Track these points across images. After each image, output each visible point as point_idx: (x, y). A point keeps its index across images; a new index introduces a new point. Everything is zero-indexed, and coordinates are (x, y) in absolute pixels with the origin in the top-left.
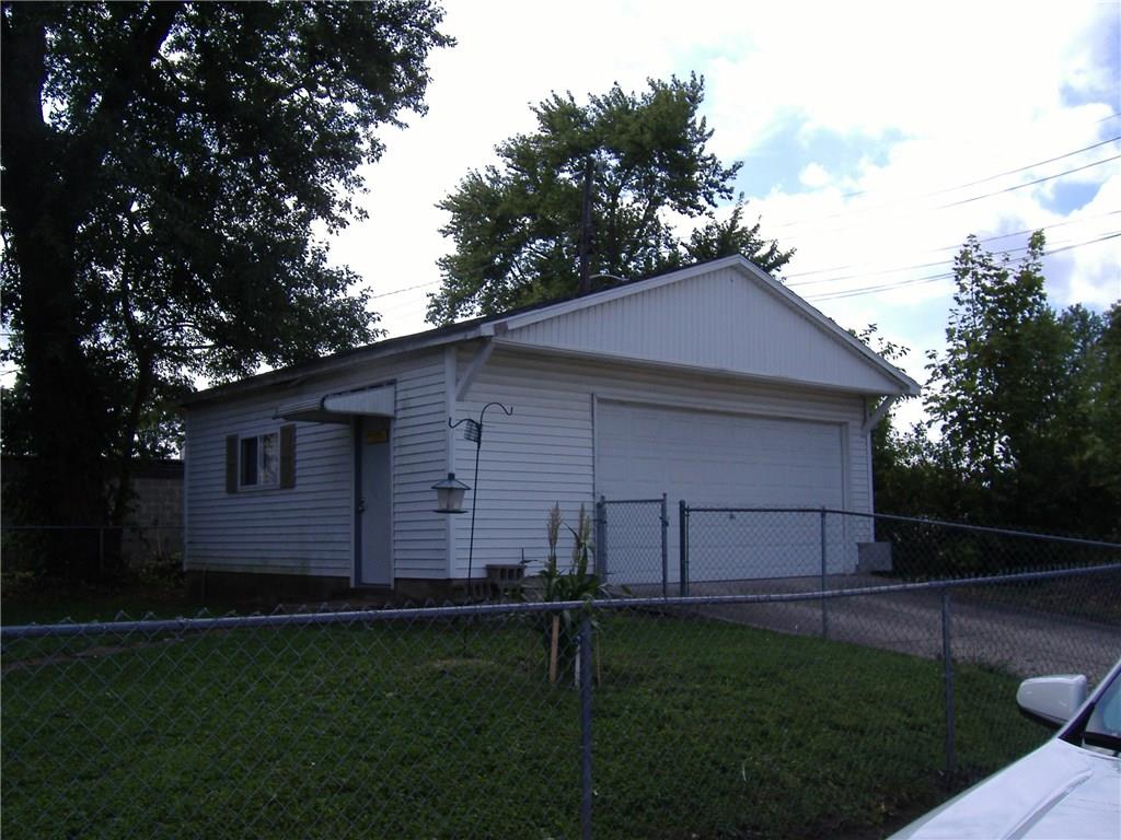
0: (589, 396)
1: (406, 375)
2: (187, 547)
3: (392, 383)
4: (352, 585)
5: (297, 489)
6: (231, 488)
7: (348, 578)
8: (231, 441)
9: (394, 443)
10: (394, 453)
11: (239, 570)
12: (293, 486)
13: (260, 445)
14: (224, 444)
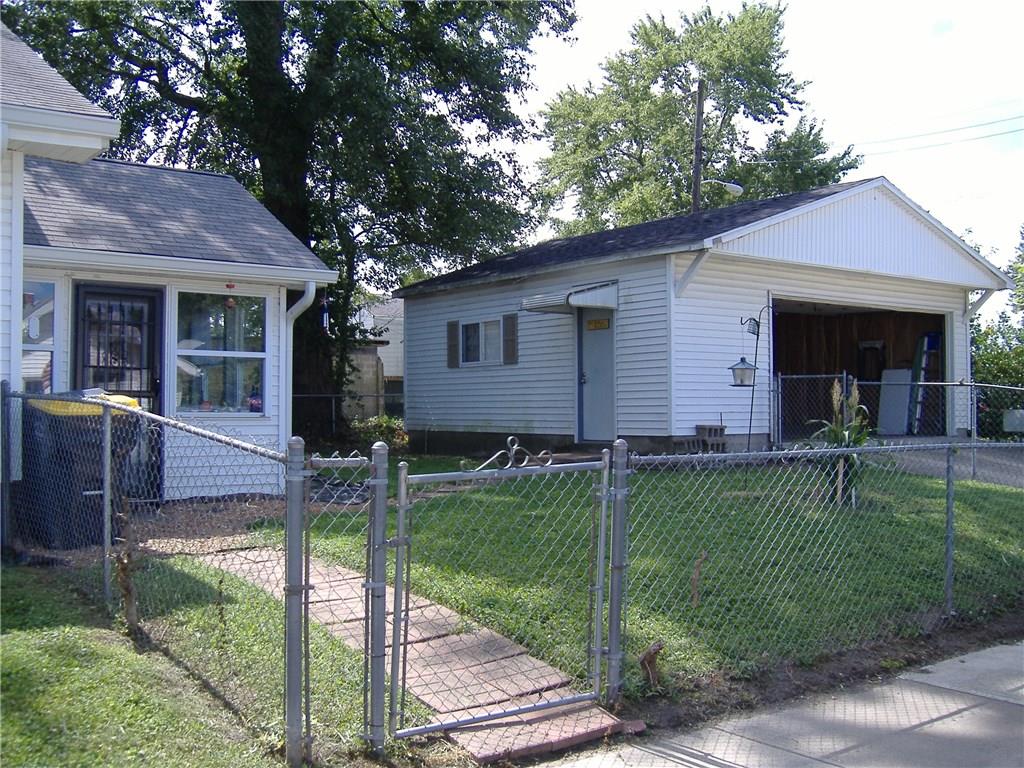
0: (766, 292)
1: (629, 276)
2: (407, 411)
3: (615, 282)
4: (576, 441)
5: (520, 365)
6: (453, 363)
7: (573, 436)
8: (452, 327)
9: (617, 330)
10: (617, 338)
11: (461, 430)
12: (516, 363)
13: (482, 328)
14: (445, 328)
